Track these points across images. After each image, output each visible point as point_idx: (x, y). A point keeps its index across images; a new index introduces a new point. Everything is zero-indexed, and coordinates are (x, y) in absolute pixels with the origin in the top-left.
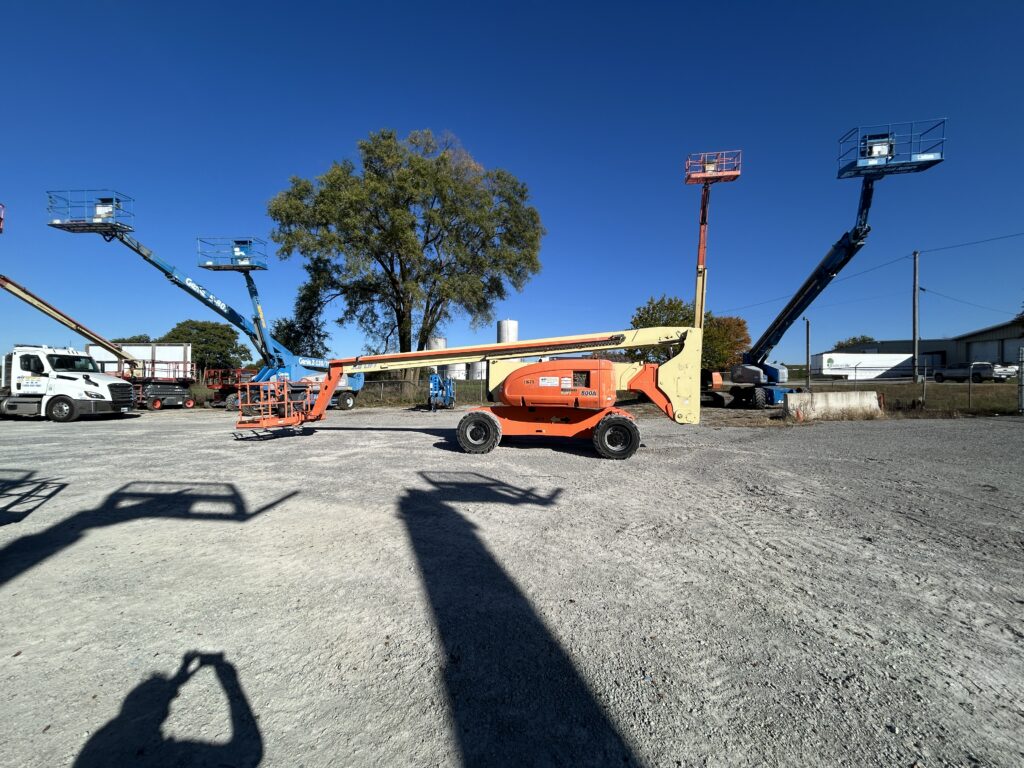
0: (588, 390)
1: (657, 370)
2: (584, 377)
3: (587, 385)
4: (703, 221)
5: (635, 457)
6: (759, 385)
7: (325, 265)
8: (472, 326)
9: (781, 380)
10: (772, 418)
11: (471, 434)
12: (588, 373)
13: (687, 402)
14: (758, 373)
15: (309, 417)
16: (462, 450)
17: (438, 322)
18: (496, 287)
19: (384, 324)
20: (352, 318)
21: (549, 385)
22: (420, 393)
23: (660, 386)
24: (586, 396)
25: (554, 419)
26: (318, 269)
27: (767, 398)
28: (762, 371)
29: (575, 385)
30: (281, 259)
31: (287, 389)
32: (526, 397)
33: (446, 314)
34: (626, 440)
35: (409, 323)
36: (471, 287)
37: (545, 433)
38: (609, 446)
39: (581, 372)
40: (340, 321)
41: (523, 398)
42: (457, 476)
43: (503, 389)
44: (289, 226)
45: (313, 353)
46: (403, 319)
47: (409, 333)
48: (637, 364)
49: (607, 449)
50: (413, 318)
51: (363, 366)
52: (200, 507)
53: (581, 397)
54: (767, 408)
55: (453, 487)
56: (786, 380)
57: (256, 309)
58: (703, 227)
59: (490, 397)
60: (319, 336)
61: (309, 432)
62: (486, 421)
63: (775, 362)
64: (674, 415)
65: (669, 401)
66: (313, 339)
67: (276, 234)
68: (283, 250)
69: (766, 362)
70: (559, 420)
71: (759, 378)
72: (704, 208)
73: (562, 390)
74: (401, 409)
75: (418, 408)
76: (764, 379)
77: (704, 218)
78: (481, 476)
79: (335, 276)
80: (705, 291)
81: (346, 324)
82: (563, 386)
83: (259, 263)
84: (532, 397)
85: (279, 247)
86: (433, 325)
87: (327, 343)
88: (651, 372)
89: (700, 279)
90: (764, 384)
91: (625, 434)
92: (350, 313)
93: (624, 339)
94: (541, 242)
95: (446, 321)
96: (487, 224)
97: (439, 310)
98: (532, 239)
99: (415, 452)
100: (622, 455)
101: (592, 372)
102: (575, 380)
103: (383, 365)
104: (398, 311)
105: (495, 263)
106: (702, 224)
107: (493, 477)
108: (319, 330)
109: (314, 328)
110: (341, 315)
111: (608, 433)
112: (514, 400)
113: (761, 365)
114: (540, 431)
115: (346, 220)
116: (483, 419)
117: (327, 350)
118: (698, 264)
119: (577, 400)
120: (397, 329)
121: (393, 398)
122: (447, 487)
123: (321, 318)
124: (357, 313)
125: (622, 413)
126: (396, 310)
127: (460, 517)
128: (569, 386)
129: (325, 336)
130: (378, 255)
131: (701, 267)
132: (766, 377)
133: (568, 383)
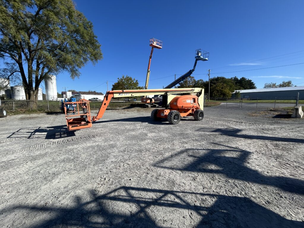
0: (195, 103)
4: (151, 57)
13: (202, 106)
21: (189, 102)
23: (198, 102)
41: (183, 106)
43: (177, 103)
72: (151, 54)
89: (149, 73)
93: (194, 90)
101: (196, 99)
103: (133, 94)
112: (180, 107)
119: (193, 106)
131: (149, 70)
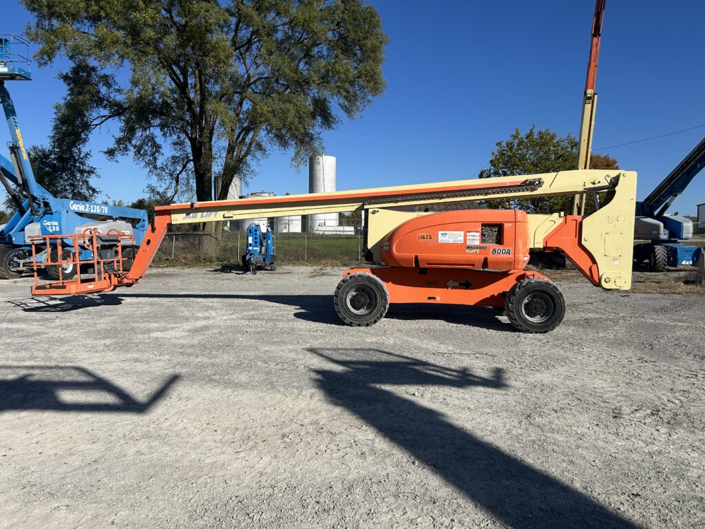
0: (501, 247)
1: (581, 224)
2: (496, 232)
3: (500, 241)
4: (597, 33)
5: (559, 330)
6: (661, 242)
7: (89, 75)
8: (295, 164)
9: (685, 236)
10: (686, 282)
11: (352, 301)
12: (500, 227)
13: (617, 263)
14: (657, 227)
15: (126, 281)
16: (341, 322)
17: (249, 158)
18: (321, 111)
19: (173, 157)
20: (126, 149)
21: (451, 241)
22: (225, 250)
23: (583, 242)
24: (497, 253)
25: (451, 283)
26: (80, 79)
27: (669, 258)
28: (662, 224)
29: (483, 241)
30: (40, 65)
31: (97, 244)
32: (421, 255)
33: (259, 147)
34: (547, 310)
35: (210, 157)
36: (298, 112)
37: (439, 300)
38: (526, 316)
39: (491, 225)
40: (111, 153)
41: (416, 258)
42: (361, 354)
43: (390, 246)
44: (49, 19)
45: (74, 195)
46: (200, 153)
47: (210, 170)
48: (556, 215)
49: (525, 321)
50: (214, 150)
51: (199, 214)
52: (68, 396)
53: (491, 256)
54: (669, 271)
55: (367, 367)
56: (690, 235)
57: (14, 135)
58: (595, 39)
59: (369, 256)
60: (82, 172)
61: (114, 300)
62: (373, 286)
63: (676, 214)
64: (600, 279)
65: (594, 261)
66: (74, 176)
67: (33, 30)
68: (43, 53)
69: (665, 215)
70: (457, 284)
71: (659, 234)
72: (598, 15)
73: (468, 247)
74: (204, 270)
75: (226, 269)
76: (664, 235)
77: (597, 28)
78: (389, 354)
79: (103, 90)
80: (593, 123)
81: (118, 156)
82: (469, 243)
83: (20, 70)
84: (427, 255)
85: (37, 47)
86: (241, 160)
87: (93, 181)
88: (572, 226)
89: (588, 107)
90: (664, 241)
91: (547, 302)
92: (123, 142)
93: (540, 183)
94: (385, 54)
95: (258, 154)
96: (316, 26)
97: (248, 140)
98: (375, 50)
99: (280, 325)
100: (544, 328)
101: (506, 226)
102: (483, 235)
103: (227, 214)
104: (192, 140)
105: (325, 79)
106: (594, 35)
107: (406, 354)
108: (83, 164)
109: (75, 161)
110: (111, 144)
111: (526, 301)
112: (404, 260)
113: (660, 217)
114: (434, 298)
115: (134, 15)
116: (367, 283)
117: (94, 191)
118: (586, 89)
119: (486, 260)
120: (191, 165)
121: (189, 256)
122: (361, 367)
123: (85, 149)
124: (134, 142)
125: (539, 276)
126: (190, 139)
127: (411, 404)
128: (477, 243)
129: (91, 172)
130: (167, 63)
131: (590, 92)
132: (667, 232)
133: (475, 239)
